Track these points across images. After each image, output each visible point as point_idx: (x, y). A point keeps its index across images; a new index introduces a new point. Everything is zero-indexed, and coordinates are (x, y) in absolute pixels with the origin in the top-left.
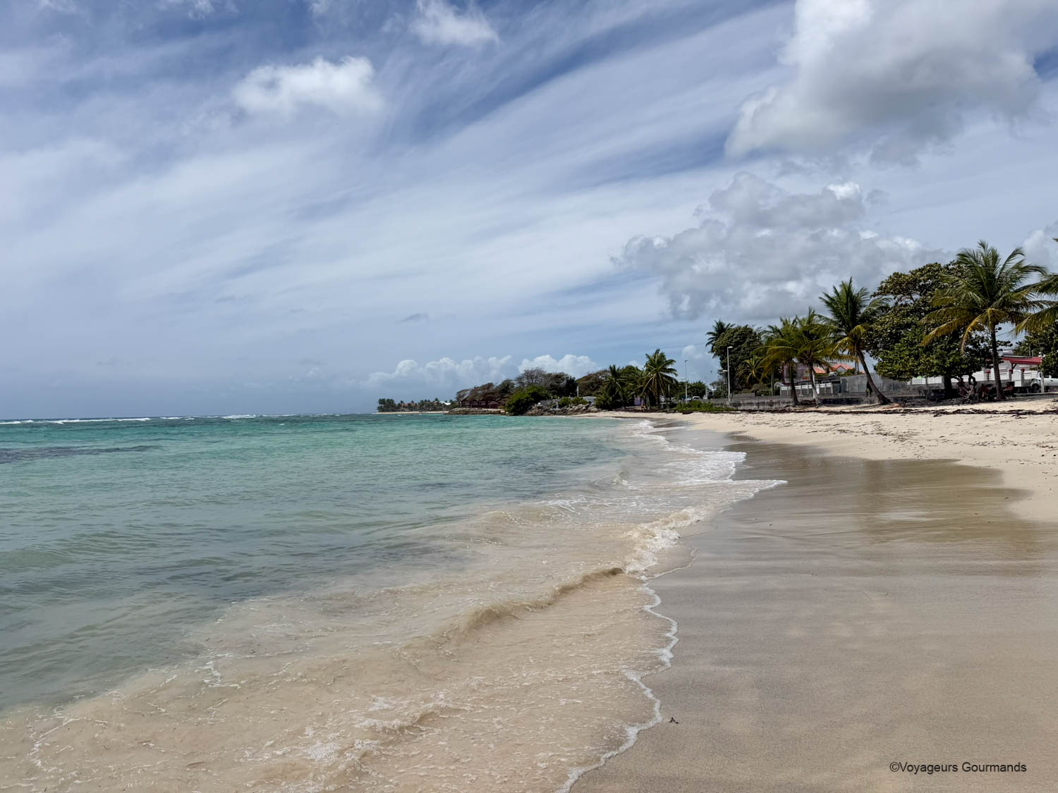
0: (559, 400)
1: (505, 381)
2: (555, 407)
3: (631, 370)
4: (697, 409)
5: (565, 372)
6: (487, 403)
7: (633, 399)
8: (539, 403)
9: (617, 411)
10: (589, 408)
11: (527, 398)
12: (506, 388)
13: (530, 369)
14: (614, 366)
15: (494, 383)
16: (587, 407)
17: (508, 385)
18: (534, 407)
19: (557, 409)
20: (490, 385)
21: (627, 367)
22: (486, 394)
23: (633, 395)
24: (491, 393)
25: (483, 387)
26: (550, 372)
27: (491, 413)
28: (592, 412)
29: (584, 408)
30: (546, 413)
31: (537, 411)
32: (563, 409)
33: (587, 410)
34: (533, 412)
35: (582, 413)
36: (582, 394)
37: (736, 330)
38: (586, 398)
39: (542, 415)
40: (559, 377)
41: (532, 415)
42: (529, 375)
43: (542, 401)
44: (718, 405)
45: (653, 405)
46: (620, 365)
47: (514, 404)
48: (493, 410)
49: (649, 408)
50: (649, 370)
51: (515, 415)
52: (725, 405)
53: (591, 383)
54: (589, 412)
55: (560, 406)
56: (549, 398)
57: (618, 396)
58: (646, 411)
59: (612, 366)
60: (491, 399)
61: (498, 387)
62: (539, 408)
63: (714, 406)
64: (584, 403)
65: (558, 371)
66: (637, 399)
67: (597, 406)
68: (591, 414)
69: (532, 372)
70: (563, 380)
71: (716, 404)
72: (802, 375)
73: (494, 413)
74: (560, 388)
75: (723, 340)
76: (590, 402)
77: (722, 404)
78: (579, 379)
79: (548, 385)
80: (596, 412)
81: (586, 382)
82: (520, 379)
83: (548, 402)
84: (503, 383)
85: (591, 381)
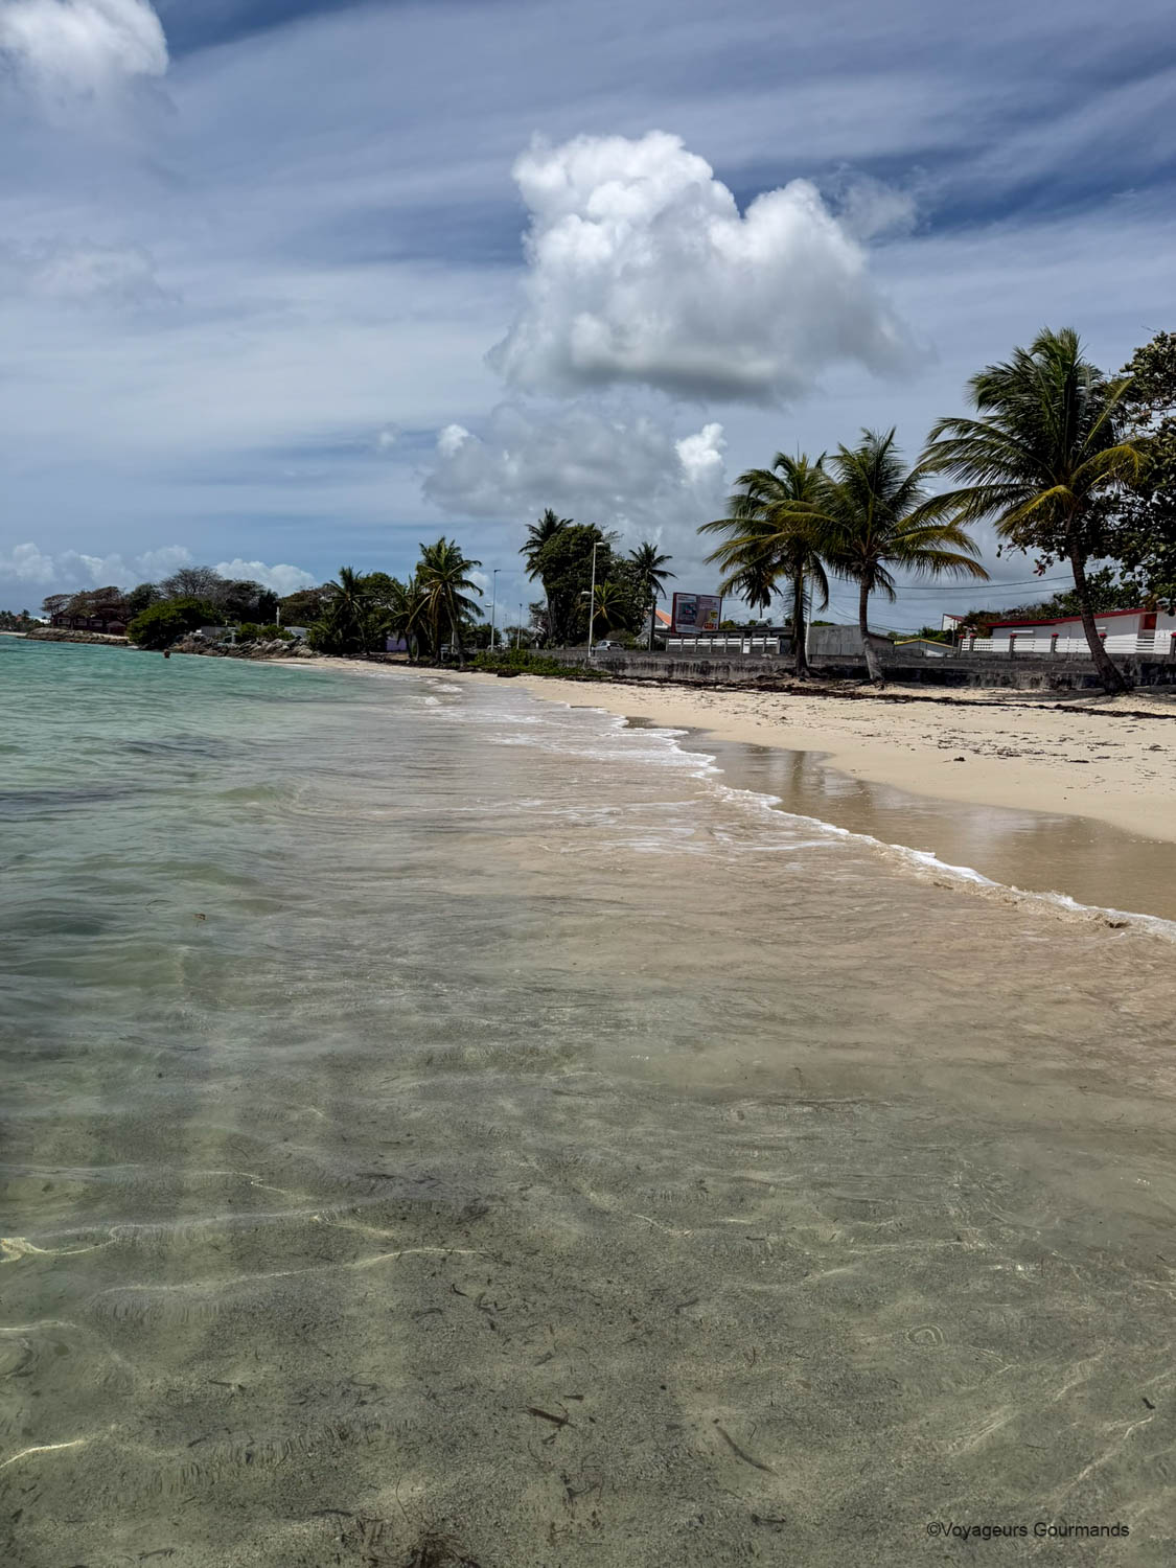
0: (239, 629)
1: (143, 586)
2: (228, 640)
3: (382, 583)
4: (525, 667)
5: (258, 581)
6: (105, 623)
7: (385, 636)
8: (199, 631)
9: (351, 658)
10: (295, 649)
11: (174, 618)
12: (144, 597)
13: (192, 569)
14: (350, 570)
15: (120, 587)
16: (292, 646)
17: (148, 595)
18: (186, 638)
19: (232, 645)
20: (111, 591)
21: (376, 575)
22: (104, 606)
23: (387, 629)
24: (112, 606)
25: (98, 594)
26: (230, 579)
27: (107, 642)
28: (301, 656)
29: (285, 647)
30: (210, 651)
31: (192, 644)
32: (243, 647)
33: (291, 652)
34: (184, 646)
35: (280, 657)
36: (285, 622)
37: (574, 531)
38: (293, 630)
39: (200, 653)
40: (245, 588)
41: (182, 651)
42: (188, 578)
43: (207, 628)
44: (571, 662)
45: (427, 653)
46: (362, 571)
47: (144, 627)
48: (112, 637)
49: (416, 659)
50: (422, 580)
51: (147, 649)
52: (588, 664)
53: (304, 607)
54: (296, 655)
55: (239, 640)
56: (220, 623)
57: (354, 630)
58: (412, 664)
59: (346, 568)
60: (114, 617)
61: (127, 596)
62: (197, 639)
63: (560, 665)
64: (286, 637)
65: (244, 579)
66: (392, 639)
67: (312, 646)
68: (299, 660)
69: (194, 574)
70: (254, 594)
71: (564, 661)
72: (706, 619)
73: (114, 643)
74: (248, 608)
75: (552, 545)
76: (299, 638)
77: (580, 662)
78: (284, 598)
79: (224, 601)
80: (309, 657)
81: (296, 604)
82: (169, 585)
83: (218, 631)
84: (139, 590)
85: (306, 602)
